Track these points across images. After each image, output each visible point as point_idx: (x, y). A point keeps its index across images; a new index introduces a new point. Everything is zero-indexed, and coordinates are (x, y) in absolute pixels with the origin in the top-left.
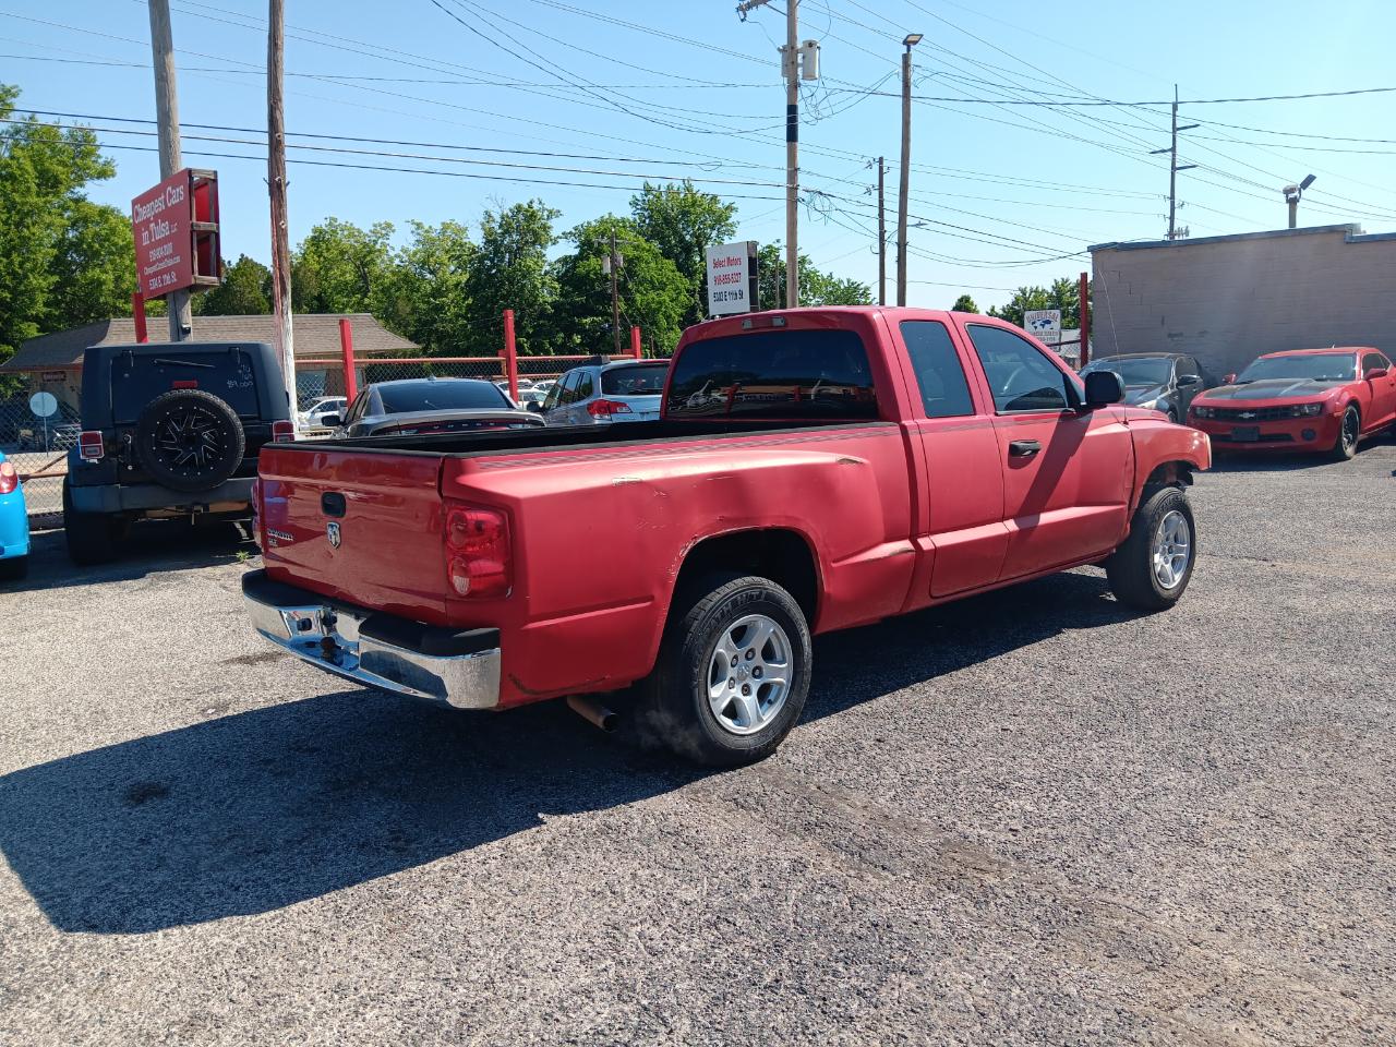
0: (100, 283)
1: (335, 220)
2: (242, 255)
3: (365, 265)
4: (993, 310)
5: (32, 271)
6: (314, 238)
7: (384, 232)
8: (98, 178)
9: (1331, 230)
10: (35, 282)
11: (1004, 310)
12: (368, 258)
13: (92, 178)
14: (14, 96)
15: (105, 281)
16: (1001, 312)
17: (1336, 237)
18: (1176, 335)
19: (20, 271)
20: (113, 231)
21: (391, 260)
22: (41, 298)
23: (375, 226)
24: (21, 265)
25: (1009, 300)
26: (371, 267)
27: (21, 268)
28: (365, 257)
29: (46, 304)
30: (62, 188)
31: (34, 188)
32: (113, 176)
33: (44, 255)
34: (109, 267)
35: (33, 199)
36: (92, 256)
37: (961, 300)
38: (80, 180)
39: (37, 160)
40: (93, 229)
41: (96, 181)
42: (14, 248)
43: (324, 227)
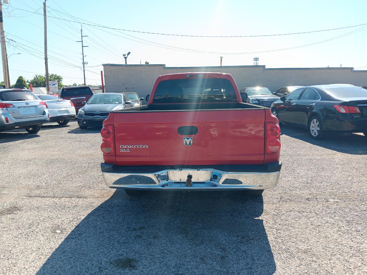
4: (28, 81)
9: (161, 65)
11: (31, 81)
16: (30, 82)
17: (162, 67)
18: (127, 88)
25: (32, 78)
37: (20, 77)
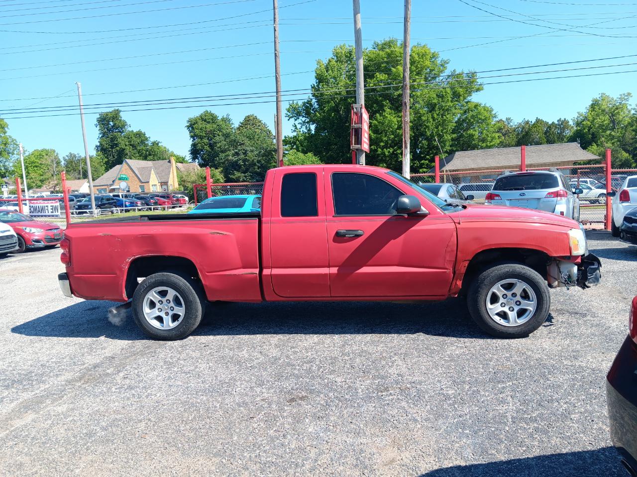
0: (473, 135)
1: (604, 94)
2: (537, 118)
3: (613, 115)
5: (446, 133)
6: (592, 104)
7: (626, 97)
8: (477, 92)
10: (446, 137)
12: (616, 112)
13: (474, 92)
14: (447, 63)
15: (474, 134)
19: (441, 134)
20: (479, 113)
21: (629, 111)
22: (448, 144)
23: (621, 95)
24: (442, 131)
26: (618, 116)
27: (442, 132)
28: (614, 112)
29: (451, 146)
30: (462, 98)
31: (450, 99)
32: (482, 90)
33: (451, 126)
34: (477, 128)
35: (450, 104)
36: (470, 125)
38: (470, 94)
39: (452, 88)
40: (471, 113)
41: (476, 93)
42: (440, 124)
43: (598, 98)
